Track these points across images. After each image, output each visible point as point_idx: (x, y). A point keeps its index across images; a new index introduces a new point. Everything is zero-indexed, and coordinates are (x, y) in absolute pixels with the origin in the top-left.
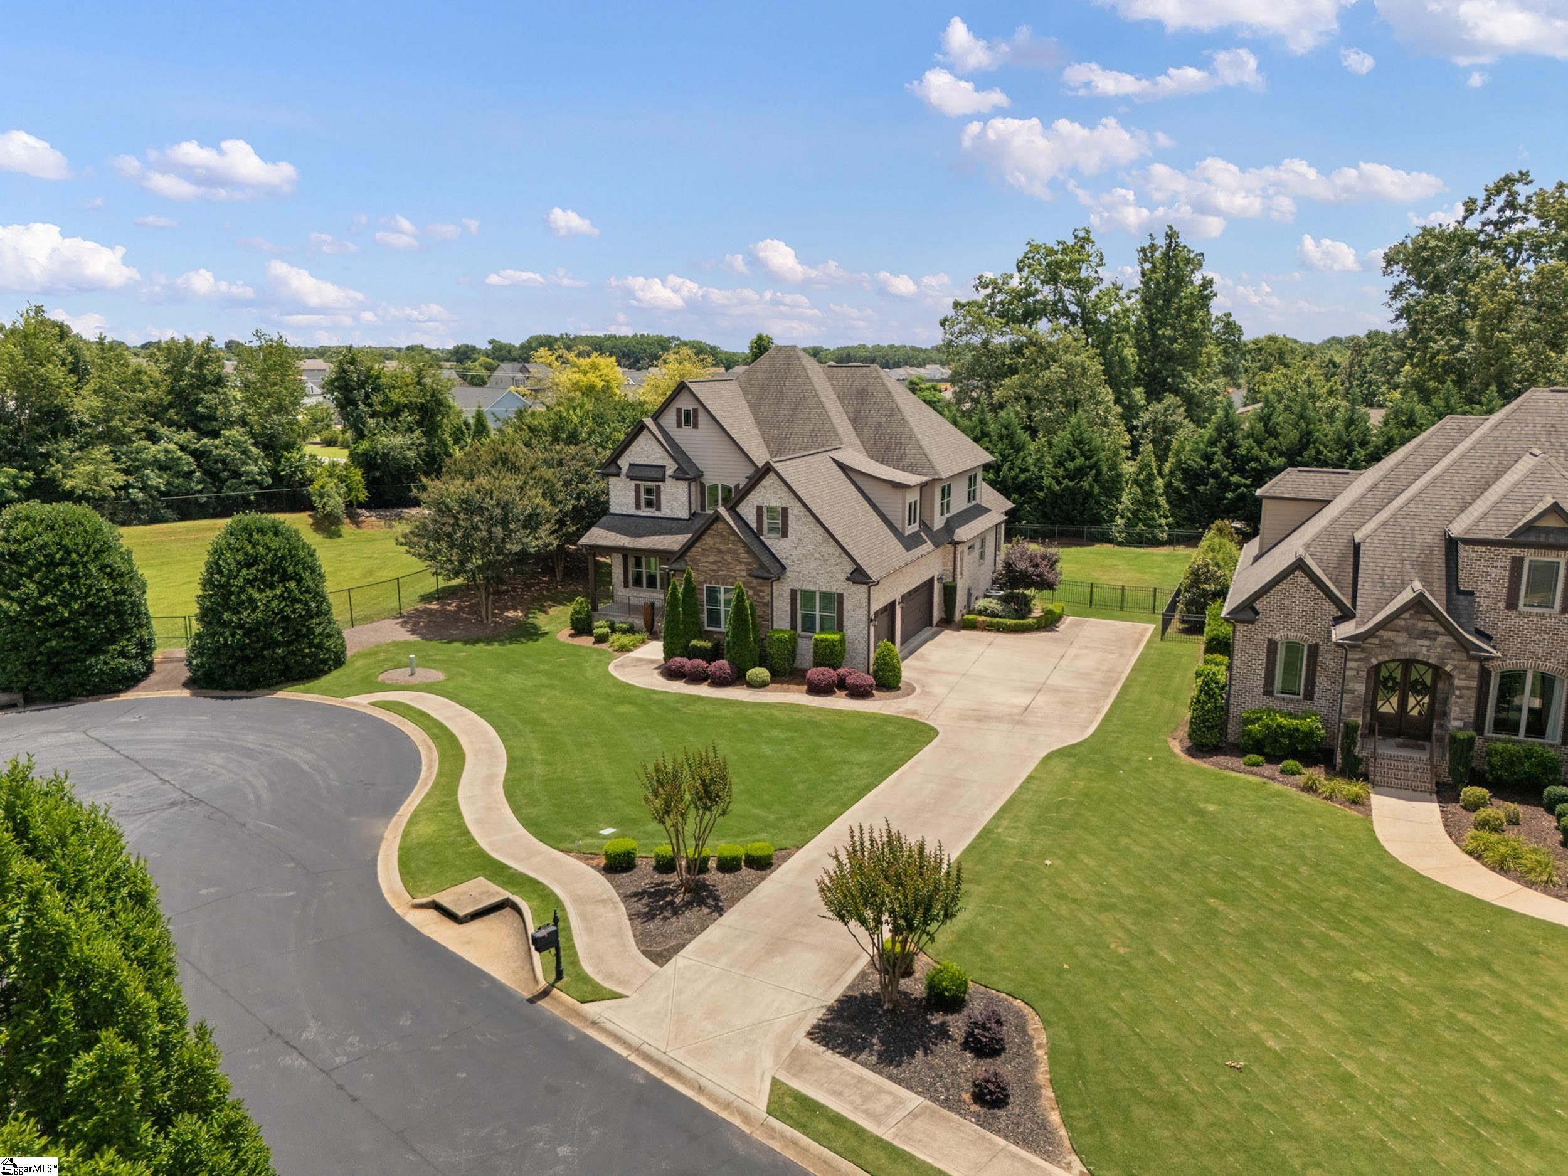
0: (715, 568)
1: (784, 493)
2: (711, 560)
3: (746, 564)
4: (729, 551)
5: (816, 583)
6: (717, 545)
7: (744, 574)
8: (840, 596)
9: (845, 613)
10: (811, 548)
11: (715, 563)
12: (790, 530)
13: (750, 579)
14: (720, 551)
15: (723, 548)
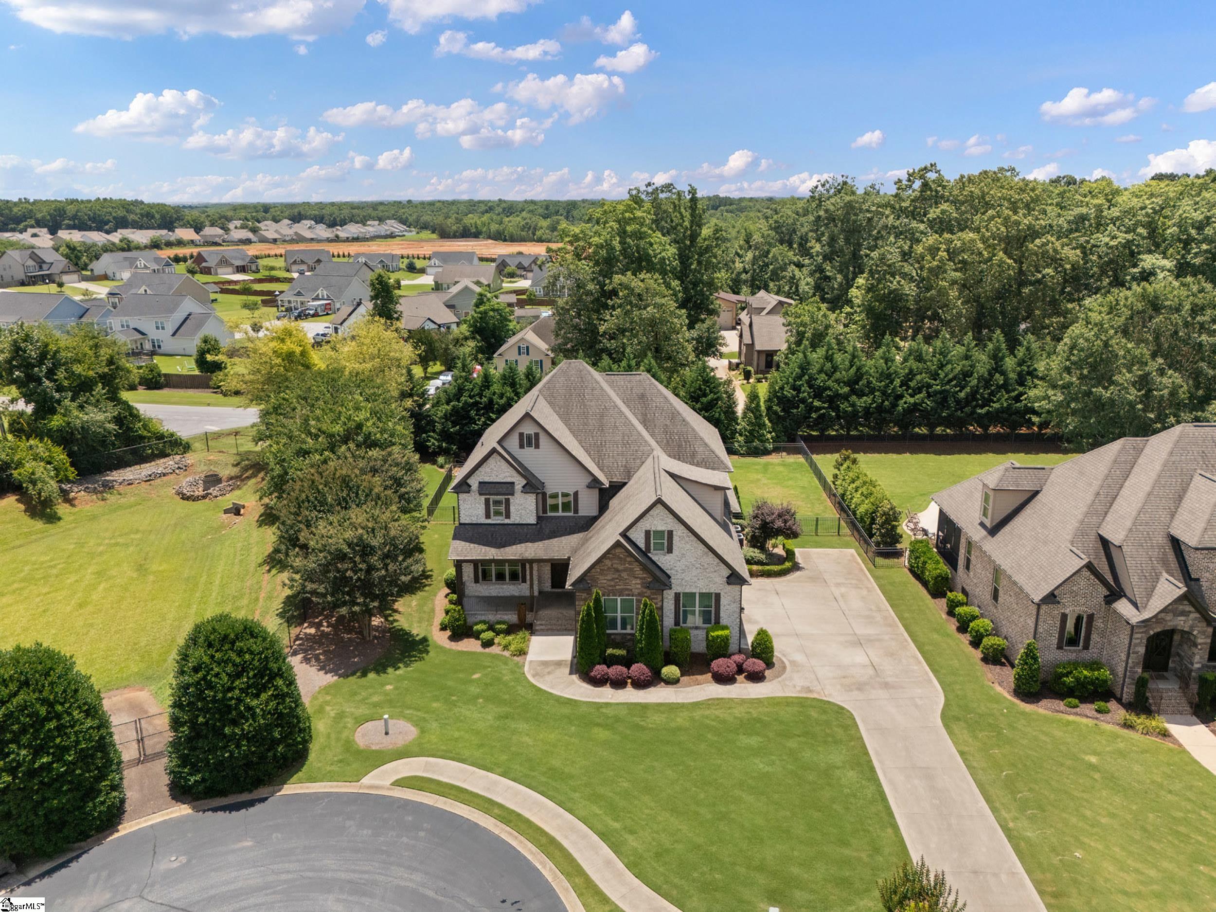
0: (612, 583)
1: (670, 519)
2: (609, 577)
3: (641, 578)
4: (625, 570)
5: (696, 587)
6: (615, 566)
7: (639, 586)
8: (718, 596)
9: (722, 607)
10: (692, 560)
11: (613, 579)
12: (674, 547)
13: (645, 590)
14: (617, 570)
15: (621, 567)
